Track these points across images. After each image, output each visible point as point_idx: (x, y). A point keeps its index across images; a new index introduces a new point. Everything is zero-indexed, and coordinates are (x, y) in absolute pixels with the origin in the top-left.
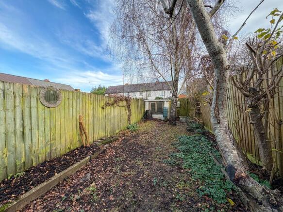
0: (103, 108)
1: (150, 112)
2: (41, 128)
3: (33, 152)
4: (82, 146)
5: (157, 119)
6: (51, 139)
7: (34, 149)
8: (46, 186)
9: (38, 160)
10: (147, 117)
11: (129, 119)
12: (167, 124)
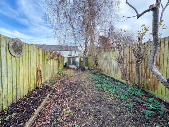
0: (47, 60)
1: (68, 64)
2: (10, 75)
3: (3, 97)
5: (72, 68)
6: (16, 84)
7: (4, 94)
9: (7, 103)
10: (66, 67)
11: (59, 68)
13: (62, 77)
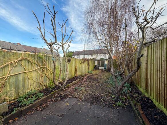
0: (80, 64)
1: (97, 66)
4: (75, 77)
5: (101, 69)
8: (72, 84)
10: (96, 68)
11: (89, 69)
12: (106, 72)
13: (89, 74)
